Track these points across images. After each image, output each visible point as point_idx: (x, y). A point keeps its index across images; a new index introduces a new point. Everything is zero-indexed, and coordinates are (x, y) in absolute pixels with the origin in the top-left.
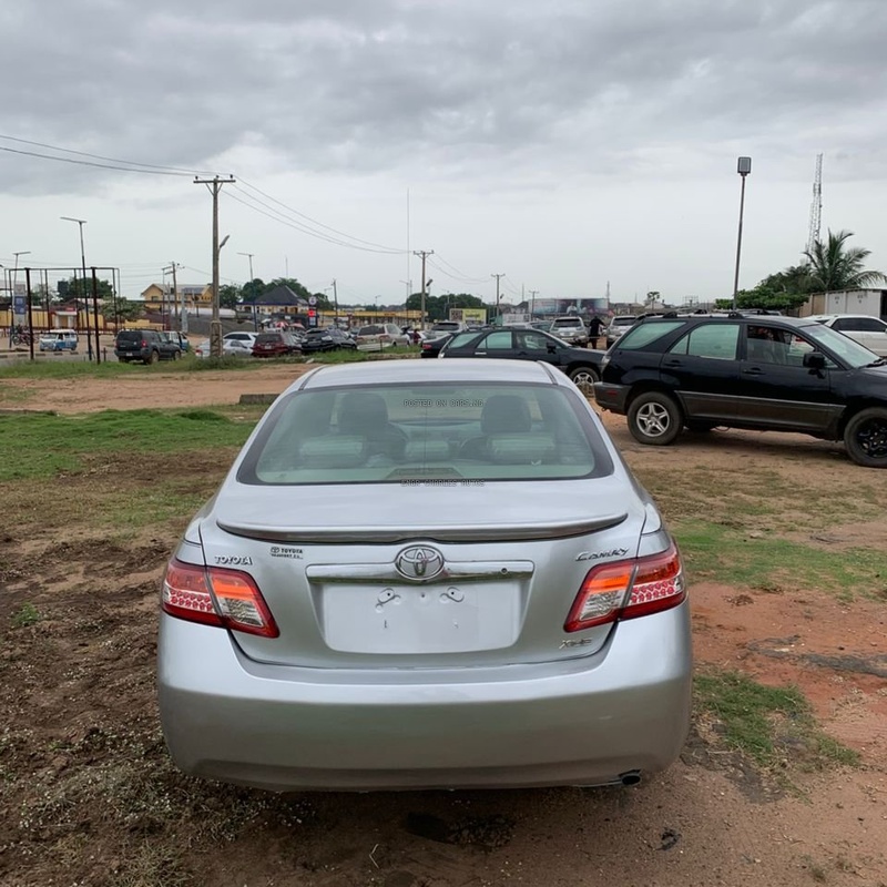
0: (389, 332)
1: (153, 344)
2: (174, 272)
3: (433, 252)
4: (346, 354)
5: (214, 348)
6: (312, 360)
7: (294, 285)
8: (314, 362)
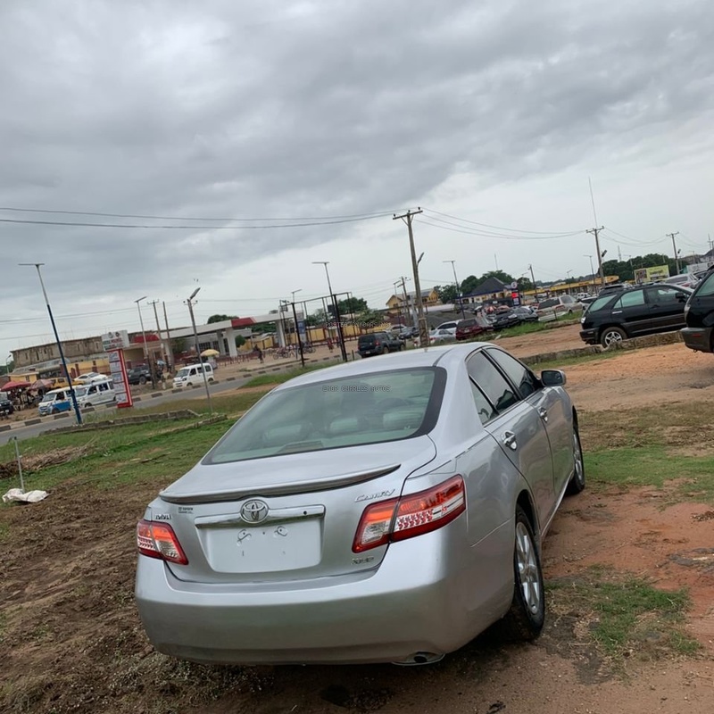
0: (564, 302)
1: (384, 342)
2: (403, 284)
3: (603, 227)
4: (528, 326)
5: (423, 339)
6: (500, 336)
7: (500, 275)
8: (502, 337)
